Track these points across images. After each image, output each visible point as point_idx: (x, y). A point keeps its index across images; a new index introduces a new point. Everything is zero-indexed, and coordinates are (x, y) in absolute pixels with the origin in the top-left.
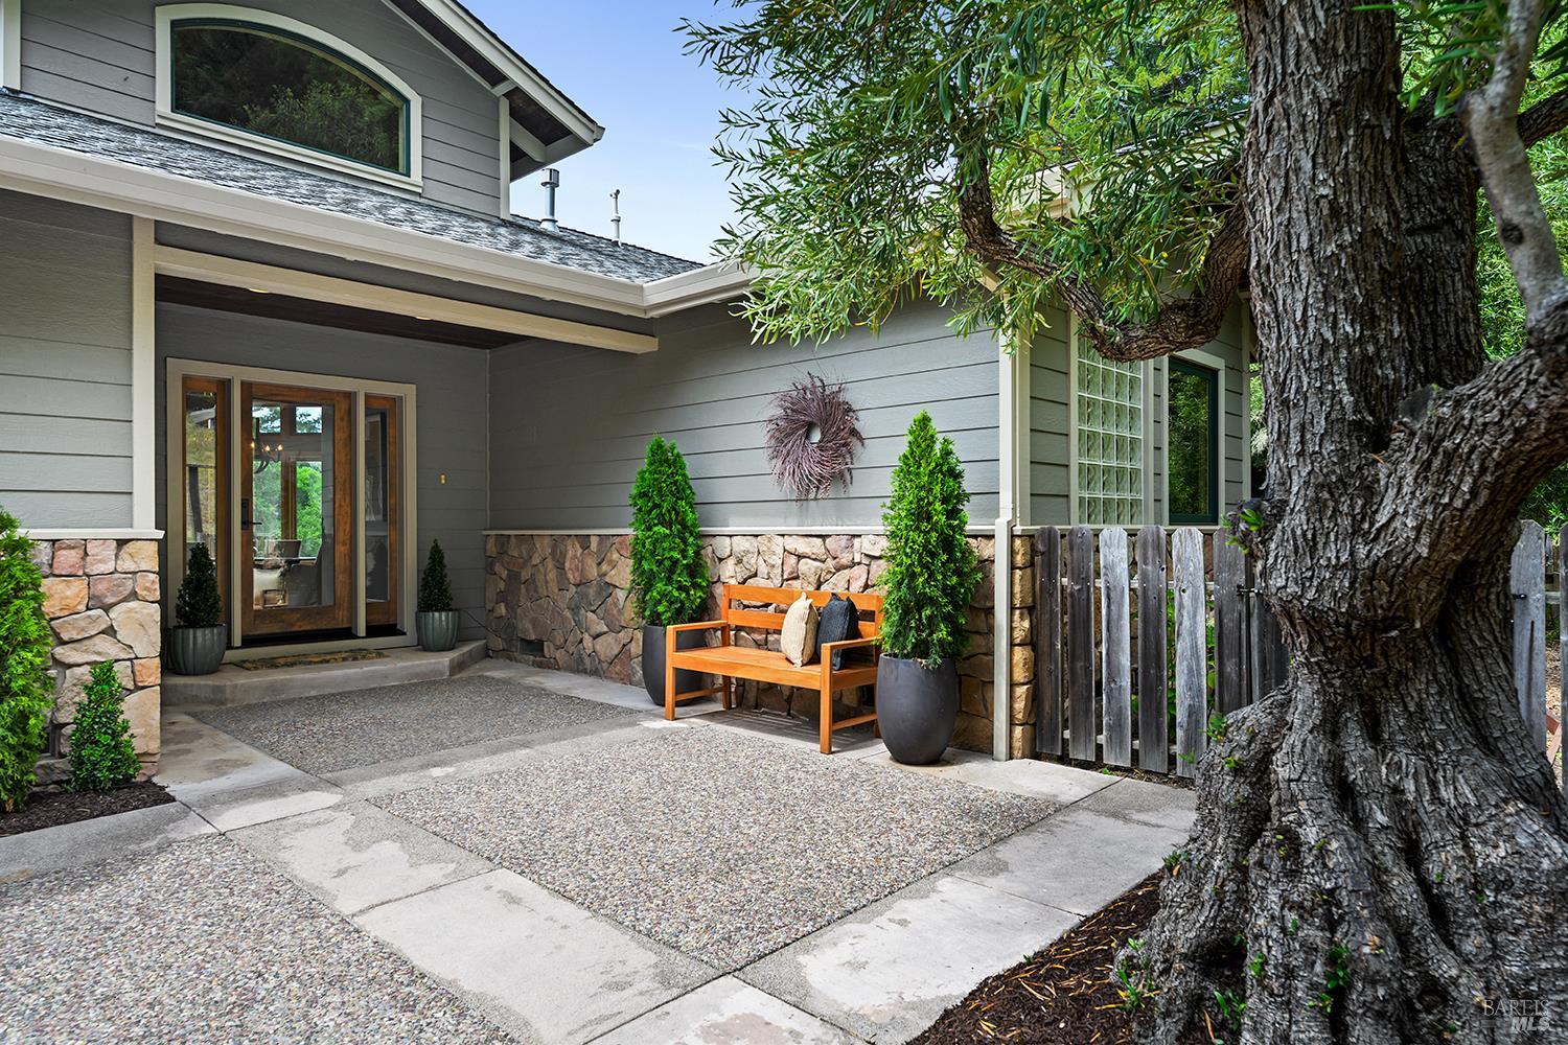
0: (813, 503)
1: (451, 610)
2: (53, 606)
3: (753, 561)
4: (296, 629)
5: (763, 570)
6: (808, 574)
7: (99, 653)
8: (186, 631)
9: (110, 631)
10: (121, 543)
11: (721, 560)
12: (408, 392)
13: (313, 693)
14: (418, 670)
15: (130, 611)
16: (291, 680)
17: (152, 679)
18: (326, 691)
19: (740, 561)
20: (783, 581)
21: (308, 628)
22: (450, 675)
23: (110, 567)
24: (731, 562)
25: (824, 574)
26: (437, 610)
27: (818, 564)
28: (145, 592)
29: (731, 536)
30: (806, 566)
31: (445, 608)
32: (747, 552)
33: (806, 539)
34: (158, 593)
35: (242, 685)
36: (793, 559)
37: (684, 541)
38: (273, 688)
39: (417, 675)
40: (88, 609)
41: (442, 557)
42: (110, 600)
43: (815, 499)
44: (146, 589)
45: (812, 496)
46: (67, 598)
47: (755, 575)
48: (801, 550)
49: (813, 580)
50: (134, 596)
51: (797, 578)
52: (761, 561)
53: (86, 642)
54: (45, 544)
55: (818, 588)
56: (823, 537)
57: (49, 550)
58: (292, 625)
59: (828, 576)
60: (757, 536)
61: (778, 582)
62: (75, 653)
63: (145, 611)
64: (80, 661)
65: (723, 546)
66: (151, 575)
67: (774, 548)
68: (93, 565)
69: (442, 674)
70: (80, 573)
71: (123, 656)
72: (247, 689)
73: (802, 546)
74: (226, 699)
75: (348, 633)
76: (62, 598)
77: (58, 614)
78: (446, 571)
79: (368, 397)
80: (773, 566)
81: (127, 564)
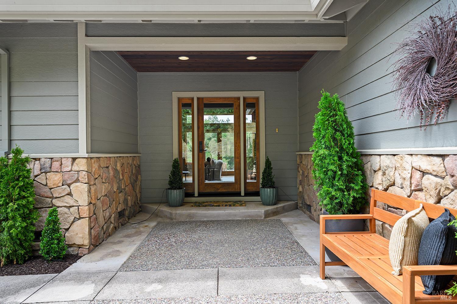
0: (435, 128)
1: (274, 187)
2: (51, 184)
3: (392, 174)
4: (219, 191)
5: (398, 181)
6: (429, 187)
7: (67, 203)
8: (169, 190)
9: (70, 194)
10: (74, 159)
11: (375, 171)
12: (261, 94)
13: (205, 219)
14: (249, 214)
15: (77, 186)
16: (197, 213)
17: (85, 215)
18: (210, 219)
19: (384, 174)
20: (412, 191)
21: (224, 191)
22: (265, 218)
23: (69, 169)
24: (380, 173)
25: (443, 189)
26: (267, 188)
27: (439, 180)
28: (83, 179)
29: (380, 155)
30: (429, 181)
31: (272, 186)
32: (388, 167)
33: (428, 158)
34: (87, 180)
35: (179, 213)
36: (418, 175)
37: (340, 158)
38: (189, 216)
39: (249, 216)
40: (63, 185)
41: (270, 164)
42: (69, 182)
43: (437, 124)
44: (83, 178)
45: (434, 121)
46: (55, 180)
47: (393, 184)
48: (423, 168)
49: (434, 193)
50: (77, 181)
51: (421, 190)
52: (397, 175)
53: (62, 198)
54: (49, 159)
55: (439, 202)
56: (443, 156)
57: (50, 162)
58: (218, 189)
59: (447, 192)
60: (394, 155)
61: (408, 192)
62: (59, 202)
63: (82, 187)
64: (60, 205)
65: (376, 162)
66: (83, 172)
67: (404, 164)
68: (64, 168)
69: (261, 217)
70: (59, 171)
71: (75, 204)
72: (181, 215)
73: (425, 164)
74: (173, 218)
75: (238, 194)
76: (53, 181)
77: (52, 187)
78: (272, 171)
79: (245, 99)
80: (404, 179)
81: (75, 168)
